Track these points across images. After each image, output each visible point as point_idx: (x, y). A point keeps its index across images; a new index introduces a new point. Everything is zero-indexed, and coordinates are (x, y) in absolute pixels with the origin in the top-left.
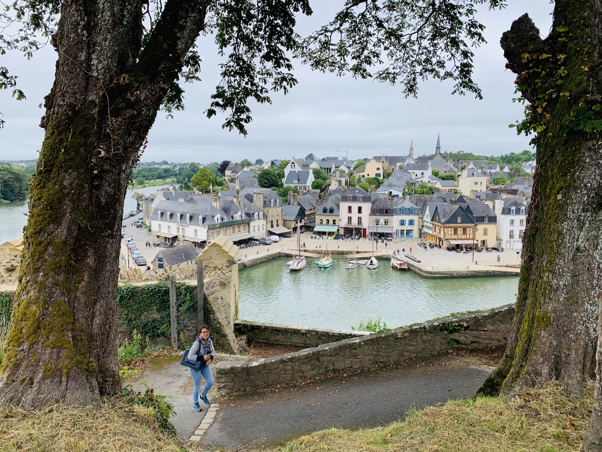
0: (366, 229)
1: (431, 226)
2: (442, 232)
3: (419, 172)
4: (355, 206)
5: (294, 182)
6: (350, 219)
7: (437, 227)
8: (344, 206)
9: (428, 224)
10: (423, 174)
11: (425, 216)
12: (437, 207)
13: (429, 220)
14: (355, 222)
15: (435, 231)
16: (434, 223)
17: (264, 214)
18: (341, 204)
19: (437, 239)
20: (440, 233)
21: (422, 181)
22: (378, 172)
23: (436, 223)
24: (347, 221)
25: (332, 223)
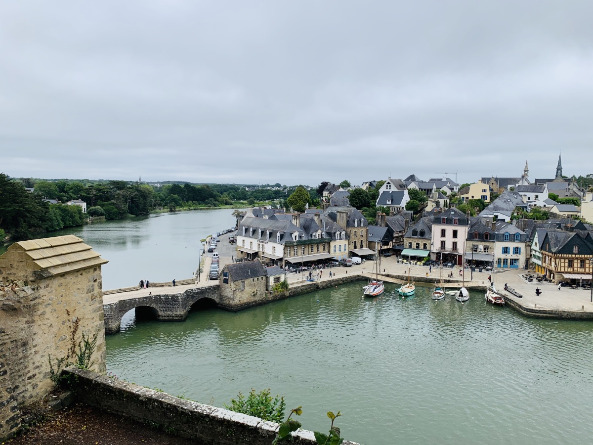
0: (461, 256)
1: (540, 255)
2: (553, 263)
3: (532, 195)
4: (449, 229)
5: (388, 203)
6: (443, 243)
7: (547, 257)
8: (436, 229)
9: (537, 254)
10: (537, 197)
11: (534, 244)
12: (547, 233)
13: (537, 248)
14: (449, 246)
15: (545, 262)
16: (544, 252)
17: (346, 234)
18: (433, 226)
19: (548, 272)
20: (551, 264)
21: (535, 205)
22: (484, 194)
23: (546, 253)
24: (439, 245)
25: (423, 247)
